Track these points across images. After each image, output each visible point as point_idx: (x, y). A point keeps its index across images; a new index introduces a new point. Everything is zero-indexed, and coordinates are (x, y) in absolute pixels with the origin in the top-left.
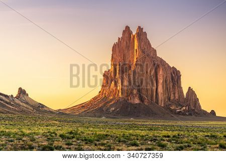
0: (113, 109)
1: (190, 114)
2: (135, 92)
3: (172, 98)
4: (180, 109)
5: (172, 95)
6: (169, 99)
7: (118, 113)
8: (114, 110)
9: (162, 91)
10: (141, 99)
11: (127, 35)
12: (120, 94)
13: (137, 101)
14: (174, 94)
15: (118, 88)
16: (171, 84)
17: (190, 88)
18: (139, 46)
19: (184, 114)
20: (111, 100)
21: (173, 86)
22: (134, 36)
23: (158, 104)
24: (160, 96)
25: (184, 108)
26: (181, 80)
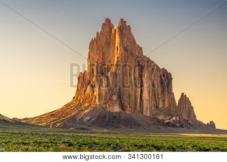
0: (88, 118)
1: (182, 126)
2: (115, 98)
3: (161, 106)
4: (170, 119)
5: (161, 102)
6: (157, 107)
7: (93, 124)
8: (89, 120)
9: (147, 98)
10: (122, 107)
11: (107, 29)
12: (97, 100)
13: (116, 109)
14: (163, 101)
15: (95, 93)
16: (160, 89)
17: (183, 94)
18: (121, 42)
19: (173, 126)
20: (87, 108)
21: (163, 92)
22: (115, 31)
23: (143, 113)
24: (146, 104)
25: (174, 118)
26: (173, 84)
